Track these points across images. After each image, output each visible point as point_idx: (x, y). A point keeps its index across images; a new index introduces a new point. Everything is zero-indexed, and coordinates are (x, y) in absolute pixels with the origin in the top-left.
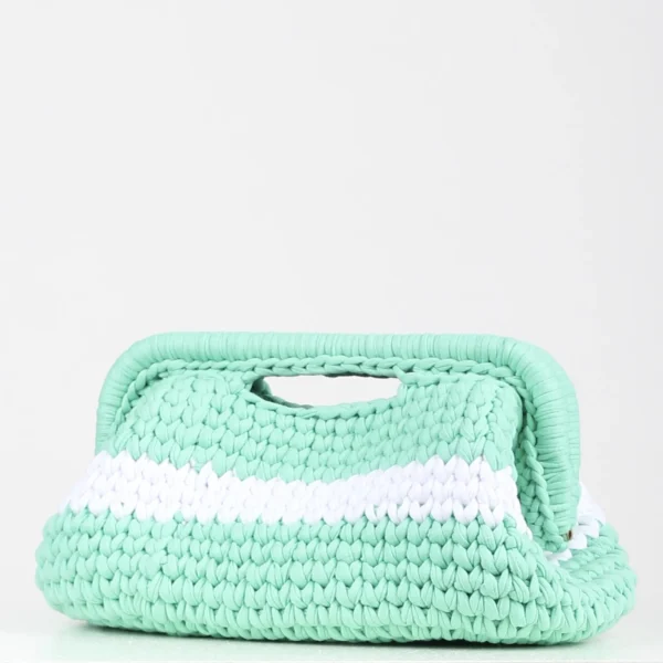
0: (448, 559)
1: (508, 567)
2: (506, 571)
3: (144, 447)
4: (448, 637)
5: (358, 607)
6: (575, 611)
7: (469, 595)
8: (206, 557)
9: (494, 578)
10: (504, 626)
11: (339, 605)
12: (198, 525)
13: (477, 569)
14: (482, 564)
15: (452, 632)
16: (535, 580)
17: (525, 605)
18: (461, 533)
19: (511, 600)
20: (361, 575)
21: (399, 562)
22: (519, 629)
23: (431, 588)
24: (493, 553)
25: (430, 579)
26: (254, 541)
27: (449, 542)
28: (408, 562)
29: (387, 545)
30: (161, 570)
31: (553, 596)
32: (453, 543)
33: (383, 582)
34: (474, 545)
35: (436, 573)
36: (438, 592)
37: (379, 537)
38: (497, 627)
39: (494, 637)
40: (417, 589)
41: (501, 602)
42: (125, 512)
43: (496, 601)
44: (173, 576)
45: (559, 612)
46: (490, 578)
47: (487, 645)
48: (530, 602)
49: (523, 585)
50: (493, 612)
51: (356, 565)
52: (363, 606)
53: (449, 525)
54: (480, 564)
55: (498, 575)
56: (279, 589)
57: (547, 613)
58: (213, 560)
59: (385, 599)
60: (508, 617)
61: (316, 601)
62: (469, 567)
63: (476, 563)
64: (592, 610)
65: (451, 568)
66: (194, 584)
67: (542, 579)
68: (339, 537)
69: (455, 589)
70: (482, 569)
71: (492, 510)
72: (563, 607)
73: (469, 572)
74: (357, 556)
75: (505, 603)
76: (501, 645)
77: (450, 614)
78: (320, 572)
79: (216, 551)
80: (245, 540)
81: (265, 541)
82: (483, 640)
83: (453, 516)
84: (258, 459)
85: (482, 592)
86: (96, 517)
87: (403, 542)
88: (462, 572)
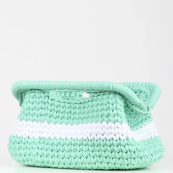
0: (112, 150)
1: (129, 150)
2: (129, 151)
3: (28, 118)
4: (115, 169)
5: (90, 164)
6: (147, 157)
7: (119, 159)
8: (48, 149)
9: (125, 153)
10: (129, 165)
11: (85, 163)
12: (45, 139)
13: (121, 152)
14: (122, 150)
15: (116, 168)
16: (136, 151)
17: (134, 158)
18: (115, 143)
19: (131, 158)
20: (89, 155)
21: (99, 151)
22: (133, 165)
23: (109, 158)
24: (125, 147)
25: (108, 156)
26: (60, 144)
27: (112, 145)
28: (102, 151)
29: (95, 146)
30: (37, 153)
31: (141, 154)
32: (113, 145)
33: (96, 156)
34: (119, 146)
35: (110, 154)
36: (111, 159)
37: (93, 144)
38: (128, 165)
39: (127, 168)
40: (105, 158)
41: (128, 159)
42: (26, 137)
43: (127, 159)
44: (41, 155)
45: (143, 158)
46: (124, 154)
47: (126, 170)
48: (136, 157)
49: (133, 154)
50: (126, 162)
51: (88, 152)
52: (91, 163)
53: (111, 141)
54: (121, 151)
55: (127, 153)
56: (69, 159)
57: (140, 159)
58: (50, 150)
59: (97, 161)
60: (130, 162)
61: (79, 162)
62: (119, 152)
63: (120, 150)
64: (151, 156)
65: (114, 152)
66: (47, 157)
67: (138, 151)
68: (82, 144)
69: (116, 158)
70: (122, 152)
71: (123, 136)
72: (144, 156)
73: (118, 153)
74: (88, 150)
75: (129, 159)
76: (129, 170)
77: (115, 164)
78: (79, 154)
79: (51, 147)
80: (58, 145)
81: (63, 145)
82: (124, 169)
83: (112, 138)
84: (58, 118)
85: (123, 158)
86: (20, 138)
87: (99, 145)
88: (117, 153)
